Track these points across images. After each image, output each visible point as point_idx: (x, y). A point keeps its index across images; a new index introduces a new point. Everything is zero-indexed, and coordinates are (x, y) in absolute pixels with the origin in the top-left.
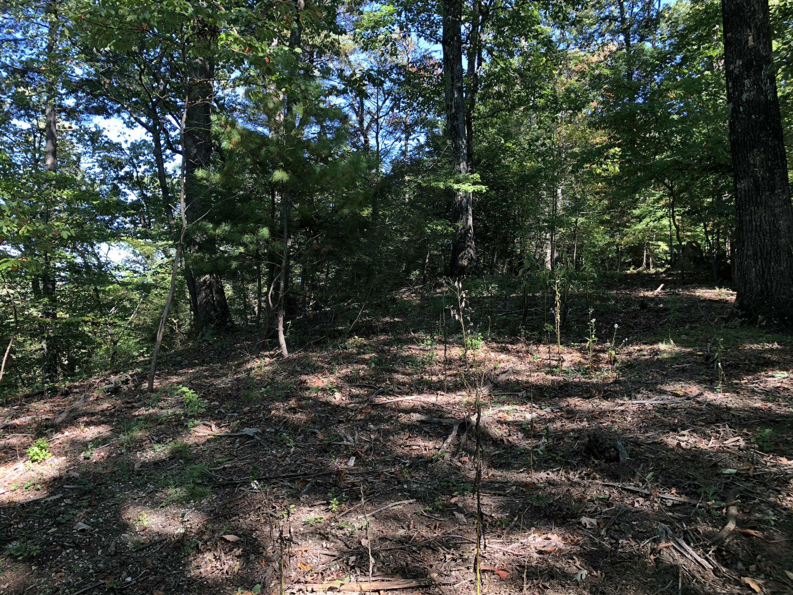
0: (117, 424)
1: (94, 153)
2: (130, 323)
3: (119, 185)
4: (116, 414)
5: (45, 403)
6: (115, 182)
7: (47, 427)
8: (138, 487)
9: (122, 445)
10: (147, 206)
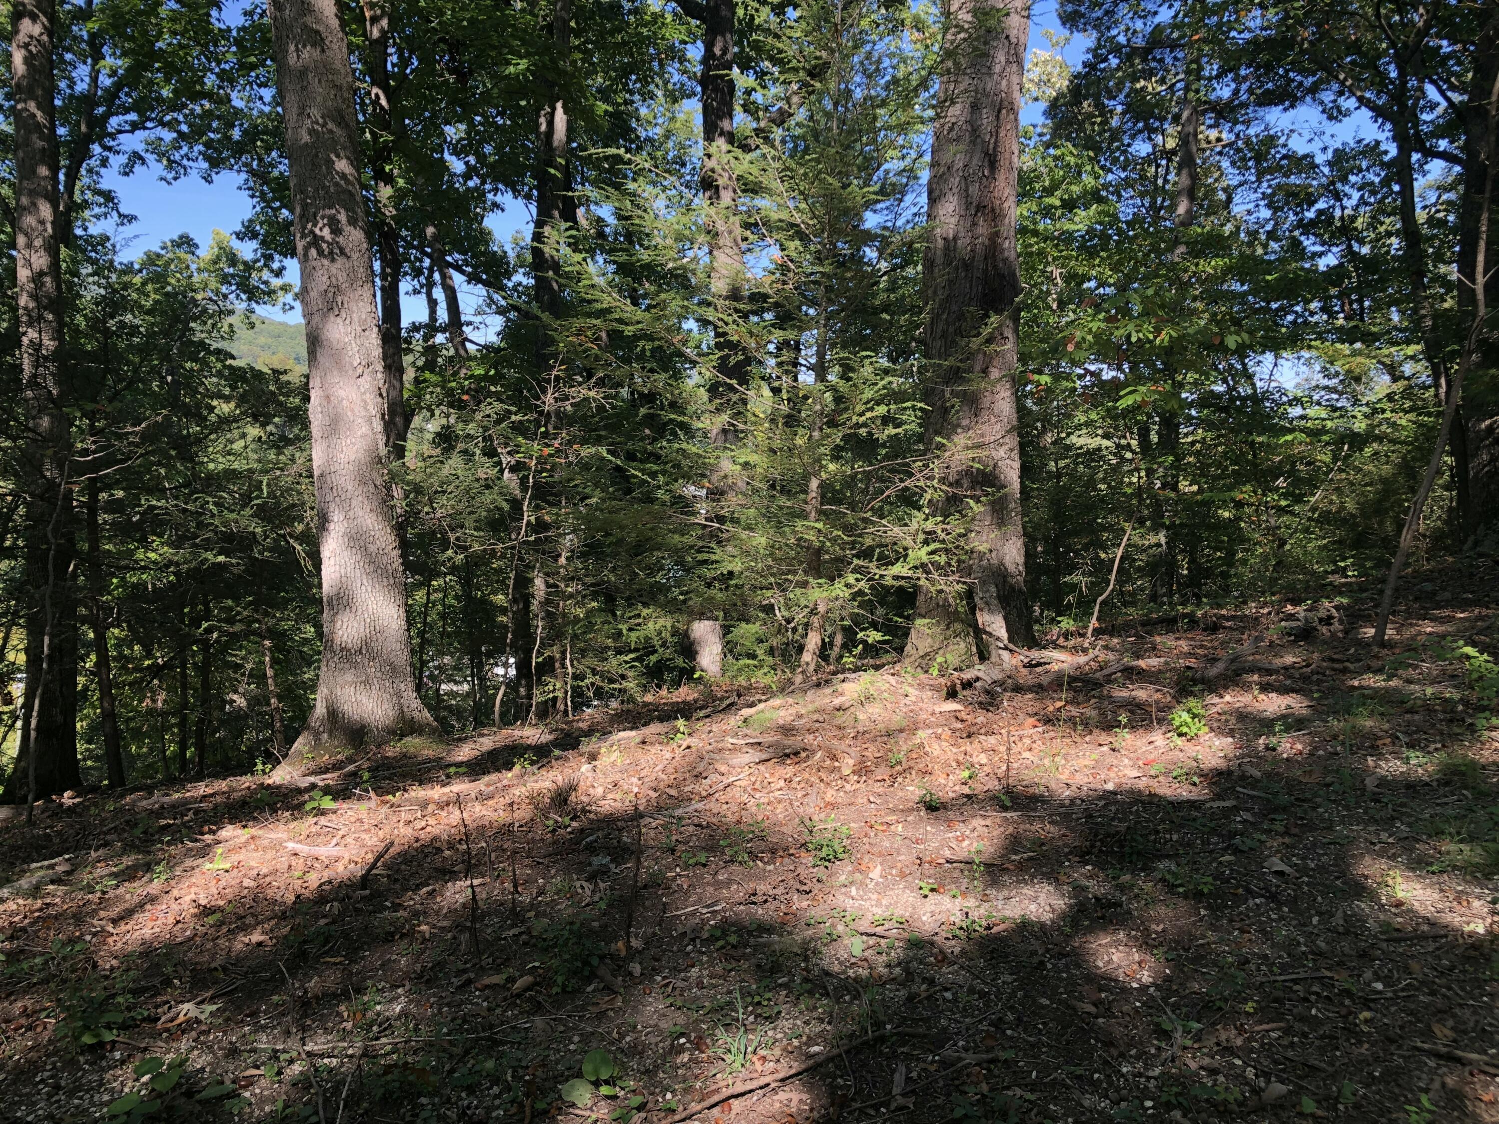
0: (1321, 698)
1: (1259, 181)
2: (1314, 509)
3: (1302, 238)
4: (1315, 678)
5: (1178, 639)
6: (1296, 233)
7: (1195, 682)
8: (1376, 821)
9: (1335, 737)
10: (1359, 276)
